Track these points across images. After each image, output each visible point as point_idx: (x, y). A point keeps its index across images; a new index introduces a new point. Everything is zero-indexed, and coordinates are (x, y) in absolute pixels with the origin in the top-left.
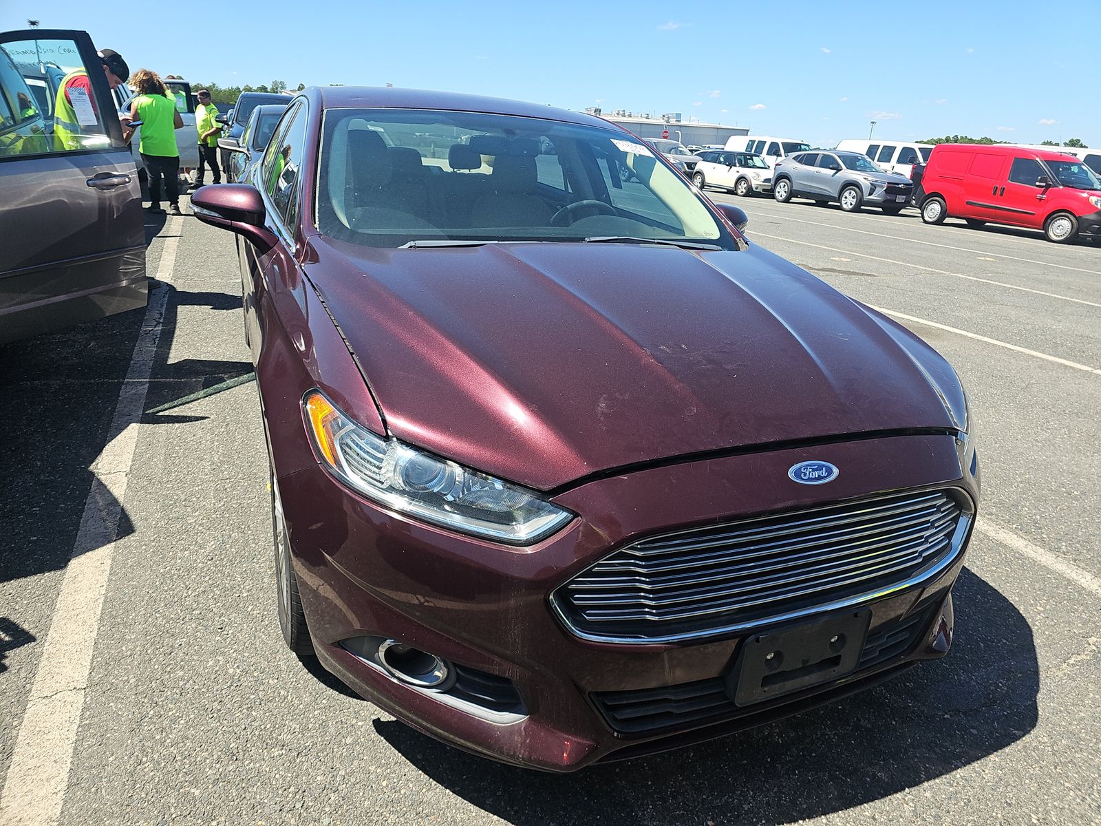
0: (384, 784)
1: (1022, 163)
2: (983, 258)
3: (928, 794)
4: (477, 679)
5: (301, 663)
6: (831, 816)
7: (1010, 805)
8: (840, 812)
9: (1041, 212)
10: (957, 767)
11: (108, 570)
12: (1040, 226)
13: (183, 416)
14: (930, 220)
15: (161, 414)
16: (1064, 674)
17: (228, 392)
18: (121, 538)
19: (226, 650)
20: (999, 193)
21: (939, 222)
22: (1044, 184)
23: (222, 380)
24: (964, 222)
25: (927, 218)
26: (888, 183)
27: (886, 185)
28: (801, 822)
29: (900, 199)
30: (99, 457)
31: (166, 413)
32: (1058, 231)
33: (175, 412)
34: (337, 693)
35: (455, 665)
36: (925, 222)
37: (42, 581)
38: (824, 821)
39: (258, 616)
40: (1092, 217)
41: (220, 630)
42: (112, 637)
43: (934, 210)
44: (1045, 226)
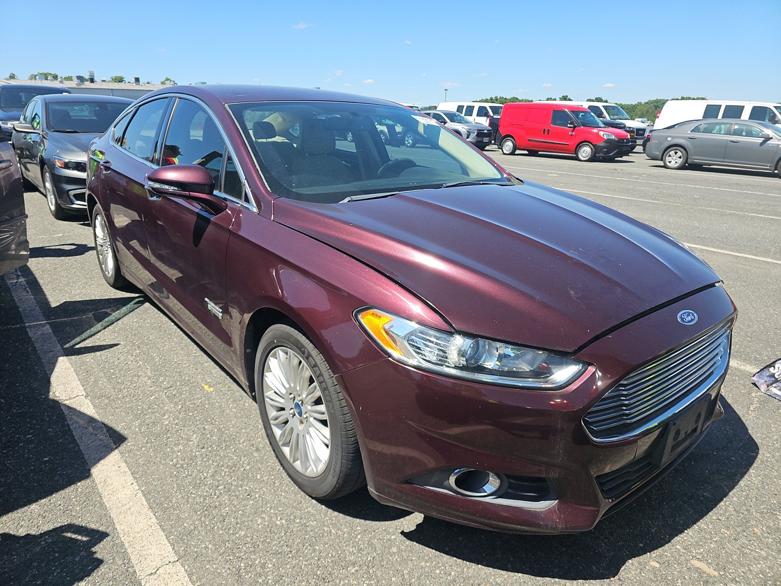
0: (438, 572)
1: (558, 114)
2: (550, 175)
3: (735, 499)
4: (525, 483)
5: (324, 506)
6: (698, 523)
7: (776, 495)
8: (701, 520)
9: (572, 143)
10: (739, 481)
11: (128, 470)
12: (573, 152)
13: (98, 346)
14: (507, 152)
15: (77, 346)
16: (753, 417)
17: (120, 322)
18: (119, 445)
19: (264, 509)
20: (546, 133)
21: (513, 153)
22: (572, 126)
23: (107, 315)
24: (526, 152)
25: (505, 152)
26: (478, 130)
27: (476, 131)
28: (686, 531)
29: (486, 140)
30: (51, 388)
31: (82, 345)
32: (584, 154)
33: (88, 343)
34: (363, 520)
35: (508, 476)
36: (504, 154)
37: (79, 490)
38: (696, 527)
39: (269, 480)
40: (602, 144)
41: (248, 497)
42: (169, 519)
43: (509, 145)
44: (576, 152)
